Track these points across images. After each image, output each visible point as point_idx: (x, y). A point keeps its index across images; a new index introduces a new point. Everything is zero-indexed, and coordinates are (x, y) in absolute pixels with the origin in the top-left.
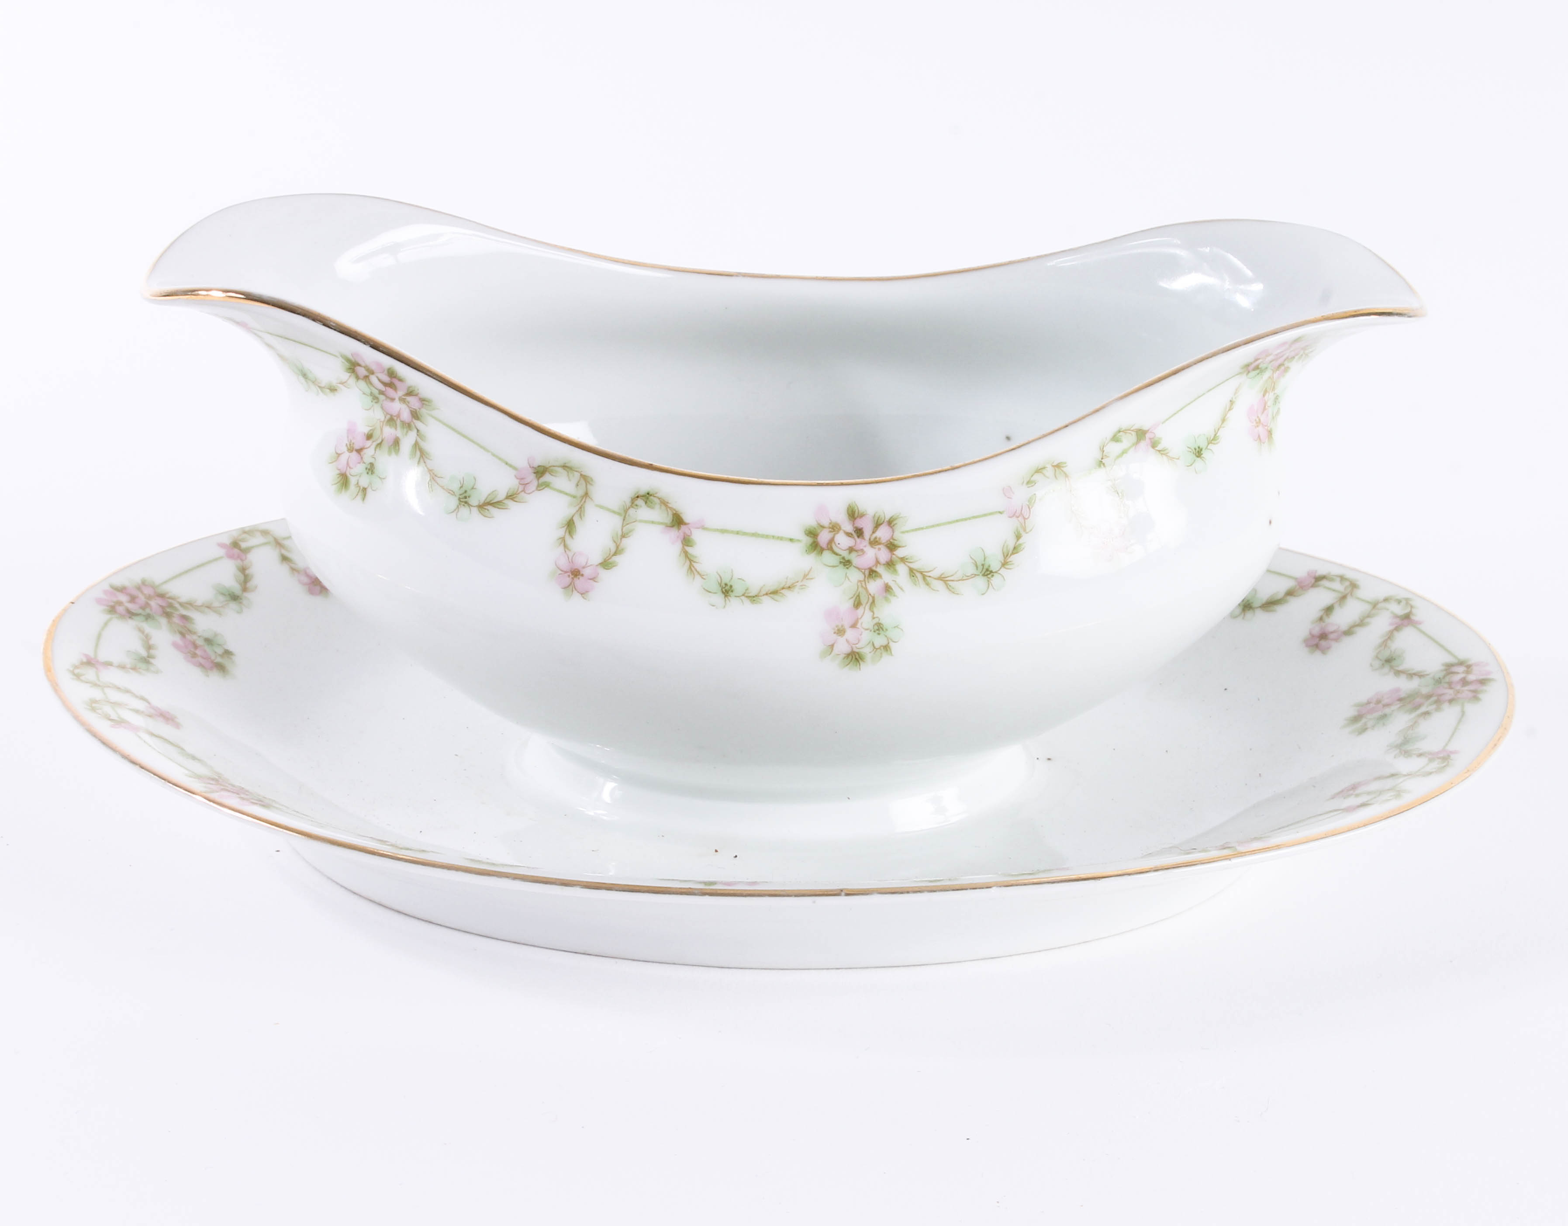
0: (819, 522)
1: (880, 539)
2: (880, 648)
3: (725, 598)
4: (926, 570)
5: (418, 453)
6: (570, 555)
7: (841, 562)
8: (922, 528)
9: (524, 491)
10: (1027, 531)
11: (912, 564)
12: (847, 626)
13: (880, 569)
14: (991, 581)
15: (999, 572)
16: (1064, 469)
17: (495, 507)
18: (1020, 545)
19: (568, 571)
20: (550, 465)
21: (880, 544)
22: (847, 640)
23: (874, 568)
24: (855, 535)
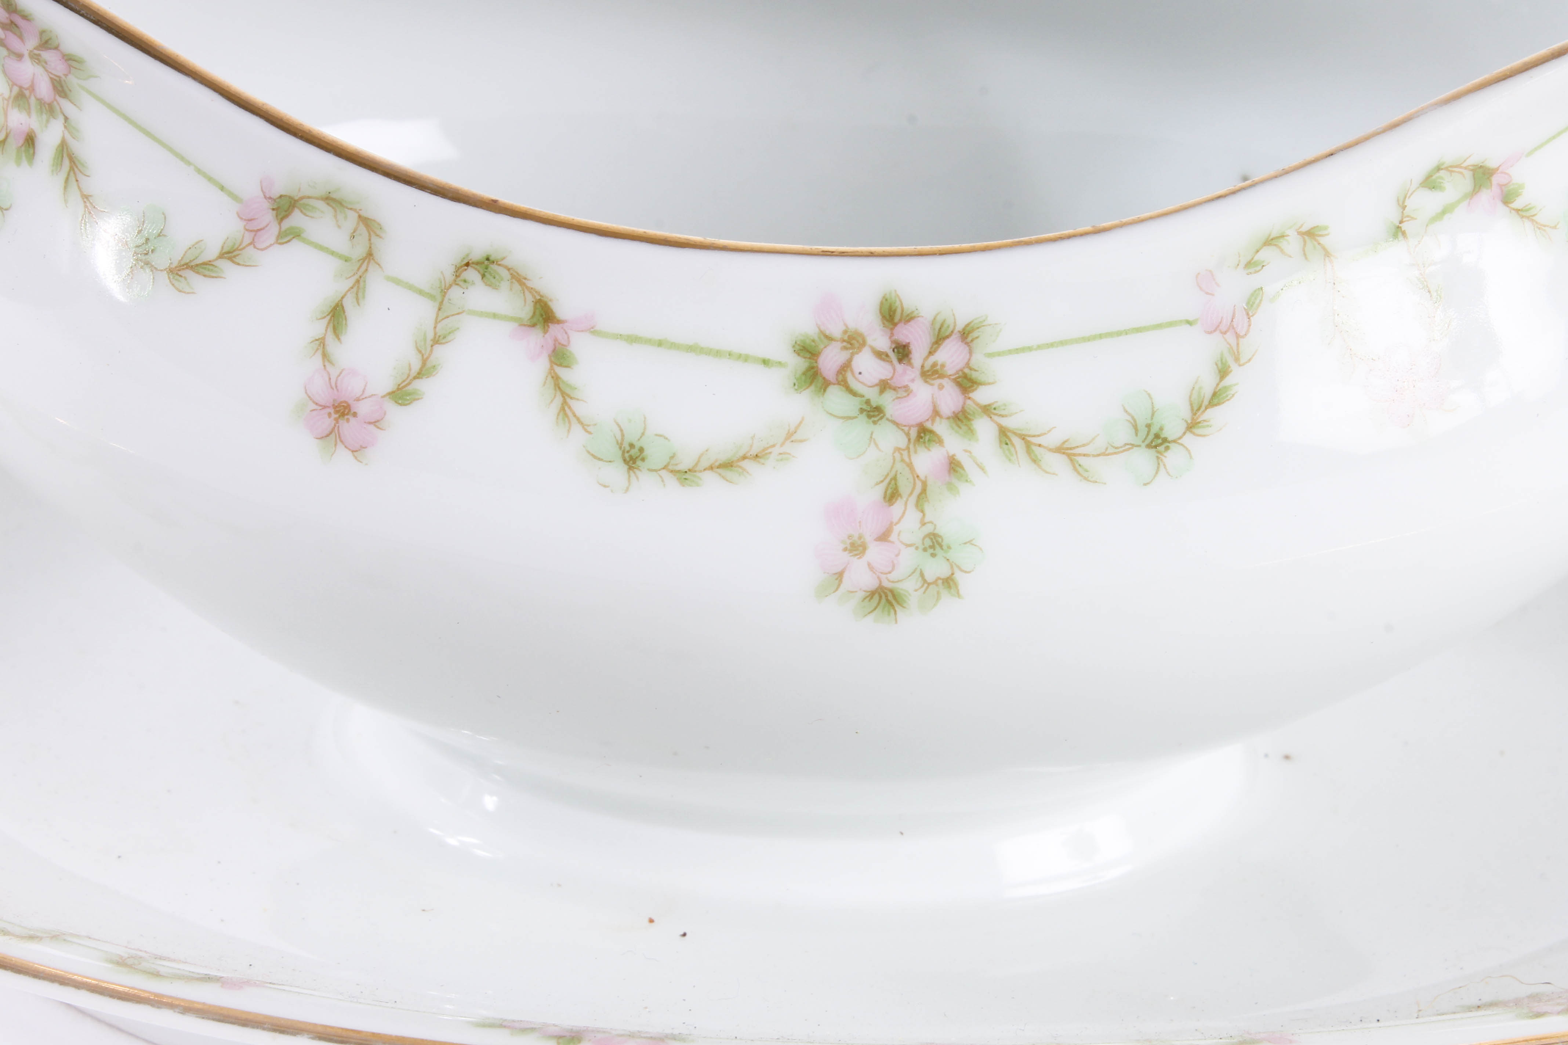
0: (823, 328)
1: (943, 366)
2: (935, 583)
3: (629, 472)
4: (1031, 433)
5: (66, 162)
6: (334, 372)
7: (862, 410)
8: (1030, 349)
9: (252, 243)
10: (1242, 362)
11: (1004, 419)
12: (868, 538)
13: (941, 428)
14: (1163, 458)
15: (1180, 441)
16: (1322, 240)
17: (198, 273)
18: (1226, 388)
19: (328, 404)
20: (301, 195)
21: (942, 376)
22: (869, 564)
23: (928, 425)
24: (893, 357)
